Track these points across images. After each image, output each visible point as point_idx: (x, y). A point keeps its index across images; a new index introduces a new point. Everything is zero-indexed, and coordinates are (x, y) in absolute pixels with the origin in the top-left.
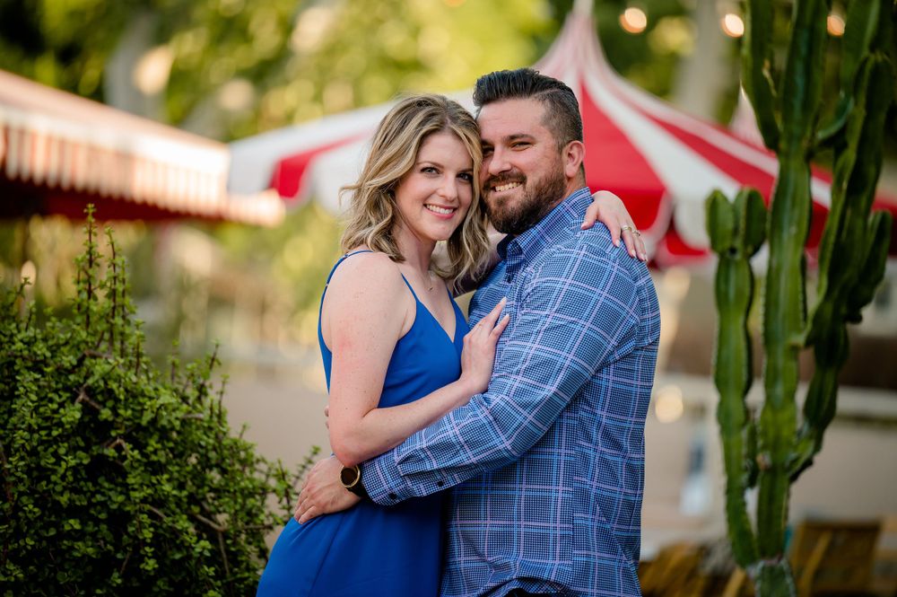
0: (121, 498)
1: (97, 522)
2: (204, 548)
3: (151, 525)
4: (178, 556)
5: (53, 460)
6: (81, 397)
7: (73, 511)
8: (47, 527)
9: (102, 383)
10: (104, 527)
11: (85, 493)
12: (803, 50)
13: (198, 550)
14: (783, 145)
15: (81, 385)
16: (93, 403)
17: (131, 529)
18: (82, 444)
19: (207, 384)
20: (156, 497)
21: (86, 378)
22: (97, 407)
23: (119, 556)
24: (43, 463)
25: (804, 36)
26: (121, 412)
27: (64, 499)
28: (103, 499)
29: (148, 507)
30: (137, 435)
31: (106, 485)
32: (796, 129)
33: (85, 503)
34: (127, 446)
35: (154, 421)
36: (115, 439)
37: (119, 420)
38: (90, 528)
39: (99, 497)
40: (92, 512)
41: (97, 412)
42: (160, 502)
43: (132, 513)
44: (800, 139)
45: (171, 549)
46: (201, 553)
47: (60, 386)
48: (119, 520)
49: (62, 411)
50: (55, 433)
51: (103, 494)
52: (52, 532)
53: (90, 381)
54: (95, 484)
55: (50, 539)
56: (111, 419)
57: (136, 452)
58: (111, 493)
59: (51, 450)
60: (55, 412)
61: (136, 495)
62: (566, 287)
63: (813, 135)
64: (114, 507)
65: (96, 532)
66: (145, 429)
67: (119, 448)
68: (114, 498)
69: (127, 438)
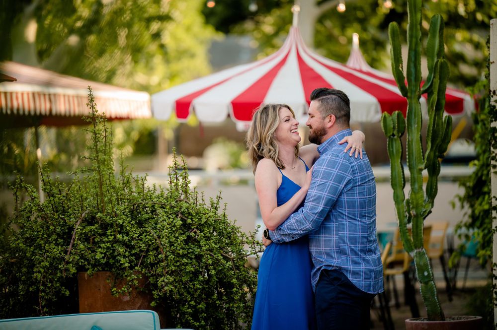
0: (199, 250)
1: (191, 259)
2: (229, 265)
3: (211, 259)
4: (220, 268)
5: (174, 239)
6: (180, 216)
7: (184, 256)
8: (176, 262)
9: (186, 210)
10: (194, 260)
11: (186, 249)
12: (413, 59)
13: (228, 266)
14: (409, 95)
15: (179, 212)
16: (184, 218)
17: (204, 260)
18: (182, 232)
19: (218, 206)
20: (210, 248)
21: (180, 209)
22: (185, 219)
23: (201, 270)
24: (171, 240)
25: (413, 53)
26: (194, 219)
27: (181, 252)
28: (192, 251)
29: (209, 252)
30: (201, 227)
31: (192, 246)
32: (414, 89)
33: (186, 253)
34: (198, 232)
35: (206, 222)
36: (193, 229)
37: (194, 222)
38: (190, 261)
39: (191, 250)
40: (189, 255)
41: (186, 221)
42: (211, 250)
43: (203, 255)
44: (415, 92)
45: (217, 266)
46: (228, 267)
47: (171, 212)
48: (199, 257)
49: (174, 221)
50: (174, 229)
51: (192, 249)
52: (178, 264)
53: (182, 210)
54: (188, 246)
55: (178, 266)
56: (191, 222)
57: (202, 233)
58: (194, 249)
59: (173, 235)
60: (172, 222)
61: (204, 248)
62: (323, 170)
63: (420, 89)
64: (197, 253)
65: (191, 263)
66: (203, 225)
67: (195, 233)
68: (196, 250)
69: (197, 228)
